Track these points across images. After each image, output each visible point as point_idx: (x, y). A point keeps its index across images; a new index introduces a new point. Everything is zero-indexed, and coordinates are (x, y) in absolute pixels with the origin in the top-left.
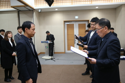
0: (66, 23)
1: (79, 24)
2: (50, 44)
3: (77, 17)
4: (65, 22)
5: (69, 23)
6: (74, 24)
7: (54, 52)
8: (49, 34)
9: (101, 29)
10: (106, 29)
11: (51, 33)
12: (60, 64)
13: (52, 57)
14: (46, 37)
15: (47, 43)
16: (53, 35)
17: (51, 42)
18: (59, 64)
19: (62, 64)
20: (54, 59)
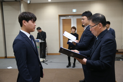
0: (62, 18)
1: (77, 19)
2: (41, 43)
3: (74, 11)
4: (60, 16)
5: (65, 18)
6: (71, 19)
7: (47, 54)
8: (40, 31)
9: (94, 27)
10: (100, 26)
11: (43, 30)
12: (54, 68)
13: (44, 59)
14: (37, 35)
15: (37, 42)
16: (45, 33)
17: (43, 41)
18: (52, 68)
19: (55, 68)
20: (46, 62)
